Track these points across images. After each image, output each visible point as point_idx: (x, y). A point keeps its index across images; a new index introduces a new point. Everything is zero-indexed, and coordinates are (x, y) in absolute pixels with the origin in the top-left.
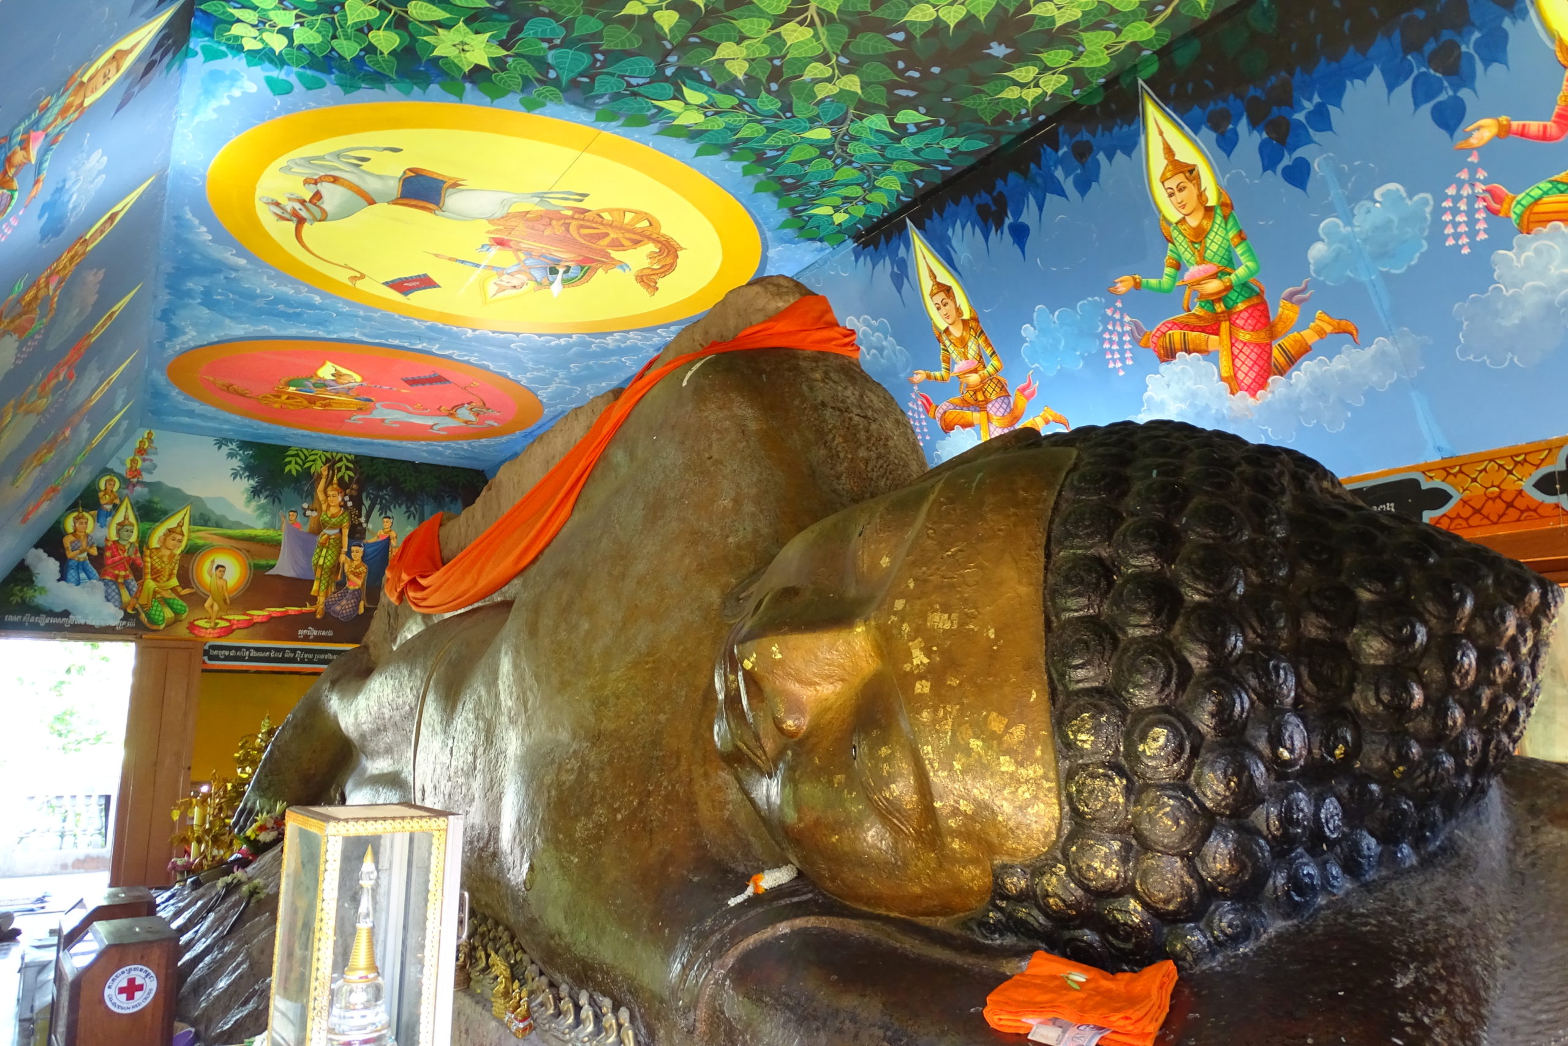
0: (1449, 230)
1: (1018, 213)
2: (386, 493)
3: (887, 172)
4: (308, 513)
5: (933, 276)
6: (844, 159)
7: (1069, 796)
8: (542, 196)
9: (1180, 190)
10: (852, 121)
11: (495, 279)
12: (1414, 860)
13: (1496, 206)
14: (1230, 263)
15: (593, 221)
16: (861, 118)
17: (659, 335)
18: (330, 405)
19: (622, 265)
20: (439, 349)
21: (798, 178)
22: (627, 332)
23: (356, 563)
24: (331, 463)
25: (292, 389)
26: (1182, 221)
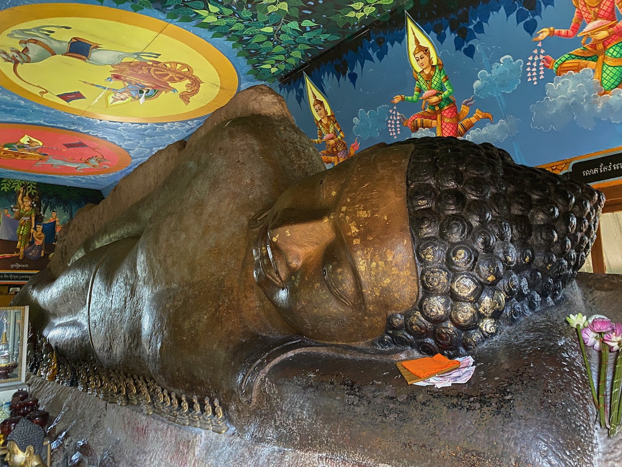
0: (529, 75)
1: (352, 69)
2: (53, 200)
3: (296, 49)
4: (14, 210)
5: (315, 97)
6: (278, 42)
7: (423, 282)
8: (138, 55)
9: (421, 58)
10: (283, 24)
11: (113, 95)
12: (552, 303)
13: (548, 65)
14: (442, 89)
15: (161, 68)
16: (287, 23)
17: (189, 124)
18: (26, 157)
19: (174, 90)
20: (82, 129)
21: (257, 50)
22: (174, 122)
23: (39, 233)
24: (25, 186)
25: (6, 149)
26: (422, 71)
